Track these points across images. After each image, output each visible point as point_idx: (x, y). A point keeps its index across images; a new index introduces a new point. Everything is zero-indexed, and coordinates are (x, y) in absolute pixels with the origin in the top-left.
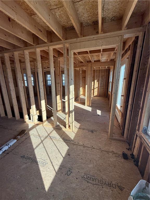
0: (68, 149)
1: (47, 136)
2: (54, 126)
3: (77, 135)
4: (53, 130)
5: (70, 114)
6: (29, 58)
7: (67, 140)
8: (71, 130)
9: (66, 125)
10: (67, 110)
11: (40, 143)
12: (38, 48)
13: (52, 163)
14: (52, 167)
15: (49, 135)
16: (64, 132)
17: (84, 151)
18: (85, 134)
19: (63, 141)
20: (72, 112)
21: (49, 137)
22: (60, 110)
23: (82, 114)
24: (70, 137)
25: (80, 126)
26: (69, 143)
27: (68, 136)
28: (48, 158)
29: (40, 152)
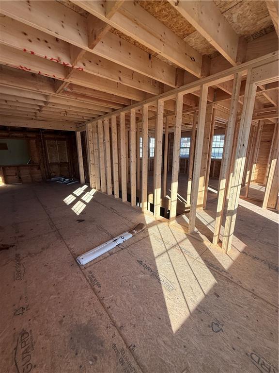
0: (215, 285)
1: (175, 246)
2: (187, 231)
3: (235, 264)
4: (186, 239)
5: (227, 218)
6: (163, 112)
7: (213, 266)
8: (223, 250)
9: (214, 237)
10: (220, 208)
11: (165, 252)
12: (180, 91)
13: (183, 293)
14: (184, 299)
15: (178, 244)
16: (207, 249)
17: (255, 305)
18: (260, 270)
19: (204, 263)
20: (231, 213)
21: (178, 247)
22: (200, 206)
23: (253, 224)
24: (221, 262)
25: (245, 248)
26: (219, 274)
27: (216, 260)
28: (177, 281)
29: (164, 267)
